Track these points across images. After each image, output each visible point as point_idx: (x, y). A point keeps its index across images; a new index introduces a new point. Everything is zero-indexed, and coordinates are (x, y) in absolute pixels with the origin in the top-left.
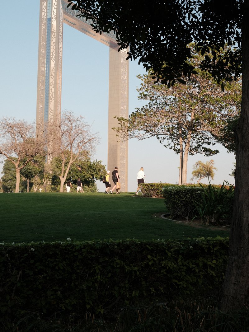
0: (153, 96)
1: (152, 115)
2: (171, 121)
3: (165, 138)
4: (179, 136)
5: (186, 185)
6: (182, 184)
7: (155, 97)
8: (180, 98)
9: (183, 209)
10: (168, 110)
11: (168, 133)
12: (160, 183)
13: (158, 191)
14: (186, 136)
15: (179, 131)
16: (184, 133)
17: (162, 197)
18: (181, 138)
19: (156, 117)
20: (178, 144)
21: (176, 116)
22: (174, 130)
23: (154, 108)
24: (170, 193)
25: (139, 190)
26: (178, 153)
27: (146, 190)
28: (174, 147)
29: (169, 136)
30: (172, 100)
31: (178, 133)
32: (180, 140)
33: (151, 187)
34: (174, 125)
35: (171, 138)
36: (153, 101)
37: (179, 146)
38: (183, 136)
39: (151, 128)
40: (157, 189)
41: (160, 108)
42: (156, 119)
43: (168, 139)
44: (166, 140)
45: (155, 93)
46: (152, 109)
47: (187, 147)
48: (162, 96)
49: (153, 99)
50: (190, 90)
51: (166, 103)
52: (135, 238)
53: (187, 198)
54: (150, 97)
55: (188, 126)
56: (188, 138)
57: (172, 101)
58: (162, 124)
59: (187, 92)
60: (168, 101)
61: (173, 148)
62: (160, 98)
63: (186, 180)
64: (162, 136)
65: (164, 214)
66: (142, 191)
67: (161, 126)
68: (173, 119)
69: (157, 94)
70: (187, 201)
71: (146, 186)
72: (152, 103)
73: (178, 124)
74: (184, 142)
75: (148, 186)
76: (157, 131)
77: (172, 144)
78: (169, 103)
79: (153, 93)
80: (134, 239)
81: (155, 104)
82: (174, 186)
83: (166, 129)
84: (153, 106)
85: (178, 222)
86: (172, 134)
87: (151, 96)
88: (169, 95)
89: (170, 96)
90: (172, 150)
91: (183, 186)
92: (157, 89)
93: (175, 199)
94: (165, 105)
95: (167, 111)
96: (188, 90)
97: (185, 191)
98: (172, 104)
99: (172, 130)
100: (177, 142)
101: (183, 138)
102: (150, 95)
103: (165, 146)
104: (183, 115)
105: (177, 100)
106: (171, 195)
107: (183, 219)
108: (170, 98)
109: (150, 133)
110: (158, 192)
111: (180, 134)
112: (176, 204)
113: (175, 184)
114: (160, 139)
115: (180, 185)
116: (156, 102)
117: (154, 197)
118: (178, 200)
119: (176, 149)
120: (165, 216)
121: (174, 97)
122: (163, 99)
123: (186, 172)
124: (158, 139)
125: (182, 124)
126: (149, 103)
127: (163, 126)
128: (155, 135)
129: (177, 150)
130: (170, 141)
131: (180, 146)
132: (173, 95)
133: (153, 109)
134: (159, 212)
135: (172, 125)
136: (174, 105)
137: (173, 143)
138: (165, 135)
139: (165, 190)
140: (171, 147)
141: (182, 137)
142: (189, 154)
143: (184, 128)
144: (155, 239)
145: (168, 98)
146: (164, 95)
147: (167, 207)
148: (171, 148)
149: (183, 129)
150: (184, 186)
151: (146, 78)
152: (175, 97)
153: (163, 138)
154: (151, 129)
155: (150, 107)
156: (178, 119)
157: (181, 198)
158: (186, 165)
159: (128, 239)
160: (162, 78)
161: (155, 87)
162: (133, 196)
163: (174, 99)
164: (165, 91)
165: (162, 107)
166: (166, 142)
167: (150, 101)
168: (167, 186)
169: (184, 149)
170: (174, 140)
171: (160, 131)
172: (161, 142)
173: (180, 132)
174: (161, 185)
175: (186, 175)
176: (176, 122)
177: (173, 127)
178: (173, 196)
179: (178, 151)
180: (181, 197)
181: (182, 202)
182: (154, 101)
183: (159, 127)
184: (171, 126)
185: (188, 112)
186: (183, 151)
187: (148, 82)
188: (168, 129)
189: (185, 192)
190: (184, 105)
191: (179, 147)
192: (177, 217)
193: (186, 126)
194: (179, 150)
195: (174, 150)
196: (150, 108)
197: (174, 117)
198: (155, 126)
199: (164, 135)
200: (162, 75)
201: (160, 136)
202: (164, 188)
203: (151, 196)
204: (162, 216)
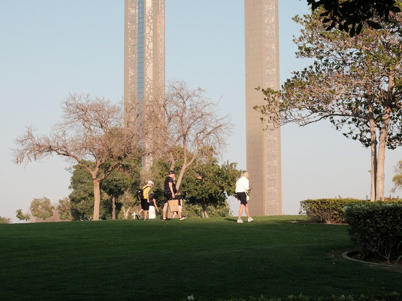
0: (321, 51)
1: (320, 82)
2: (354, 92)
3: (345, 121)
4: (368, 117)
5: (383, 200)
6: (378, 199)
7: (325, 52)
8: (367, 52)
9: (380, 243)
10: (349, 74)
11: (350, 112)
12: (338, 198)
13: (336, 212)
14: (381, 116)
15: (368, 108)
16: (377, 112)
17: (342, 222)
18: (372, 121)
19: (328, 85)
20: (367, 131)
21: (363, 82)
22: (359, 107)
23: (324, 70)
24: (357, 215)
25: (303, 211)
26: (367, 146)
27: (314, 212)
28: (361, 136)
29: (351, 118)
30: (354, 55)
31: (367, 112)
32: (371, 123)
33: (323, 206)
34: (359, 99)
35: (354, 120)
36: (321, 58)
37: (369, 134)
38: (375, 116)
39: (320, 105)
40: (334, 209)
41: (335, 71)
42: (328, 89)
43: (350, 123)
44: (346, 124)
45: (325, 44)
46: (321, 73)
47: (383, 136)
48: (336, 49)
49: (322, 55)
50: (385, 37)
51: (344, 61)
52: (302, 294)
53: (387, 223)
54: (316, 53)
55: (384, 99)
56: (385, 120)
57: (355, 58)
58: (338, 97)
59: (379, 40)
60: (348, 58)
61: (359, 137)
62: (334, 52)
63: (383, 192)
64: (340, 118)
65: (348, 252)
66: (308, 213)
67: (337, 100)
68: (358, 88)
69: (328, 46)
70: (388, 229)
71: (315, 204)
72: (319, 62)
73: (366, 96)
74: (378, 126)
75: (318, 203)
76: (330, 109)
77: (357, 131)
78: (350, 62)
79: (322, 46)
80: (300, 295)
81: (325, 64)
82: (364, 202)
83: (346, 106)
84: (323, 68)
85: (373, 265)
86: (357, 114)
87: (318, 51)
88: (350, 48)
89: (352, 50)
90: (358, 141)
91: (378, 202)
92: (329, 38)
93: (365, 225)
94: (342, 64)
95: (347, 75)
96: (382, 37)
97: (383, 210)
98: (354, 63)
99: (357, 106)
100: (366, 127)
101: (376, 121)
102: (317, 49)
103: (345, 135)
104: (374, 81)
105: (364, 55)
106: (360, 219)
107: (382, 259)
108: (351, 53)
109: (318, 114)
110: (335, 214)
111: (370, 113)
112: (368, 235)
113: (364, 199)
114: (336, 122)
115: (373, 200)
116: (327, 61)
117: (329, 223)
118: (372, 227)
119: (365, 139)
120: (349, 255)
121: (358, 51)
122: (339, 54)
123: (383, 178)
124: (332, 124)
125: (373, 96)
126: (316, 63)
127: (340, 101)
128: (327, 116)
129: (365, 141)
130: (353, 125)
131: (372, 135)
132: (356, 46)
133: (323, 72)
134: (340, 248)
135: (356, 99)
136: (358, 64)
137: (358, 129)
138: (345, 115)
139: (348, 211)
140: (355, 136)
141: (373, 119)
142: (387, 147)
143: (376, 103)
144: (336, 295)
145: (348, 53)
146: (341, 48)
147: (352, 239)
148: (355, 138)
149: (375, 105)
150: (380, 202)
151: (309, 21)
152: (360, 51)
153: (340, 121)
154: (320, 107)
155: (317, 68)
156: (365, 87)
157: (377, 223)
158: (383, 166)
159: (291, 296)
160: (340, 21)
161: (326, 35)
162: (293, 222)
163: (358, 54)
164: (342, 42)
165: (337, 68)
166: (346, 128)
167: (316, 60)
168: (351, 203)
169: (378, 140)
170: (360, 124)
171: (336, 109)
172: (337, 128)
173: (370, 110)
174: (342, 203)
175: (383, 184)
176: (362, 92)
177: (358, 103)
178: (362, 220)
179: (367, 143)
180: (376, 221)
181: (378, 230)
182: (323, 60)
183: (334, 102)
184: (354, 100)
185: (383, 76)
186: (376, 143)
187: (312, 27)
188: (350, 105)
189: (383, 214)
190: (375, 63)
191: (368, 136)
192: (370, 257)
193: (380, 99)
194: (369, 140)
195: (361, 140)
196: (317, 71)
197: (358, 85)
198: (327, 101)
199: (342, 115)
200: (339, 16)
201: (335, 118)
202: (346, 207)
203: (323, 221)
204: (345, 255)
